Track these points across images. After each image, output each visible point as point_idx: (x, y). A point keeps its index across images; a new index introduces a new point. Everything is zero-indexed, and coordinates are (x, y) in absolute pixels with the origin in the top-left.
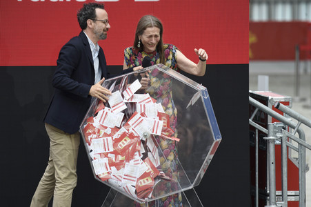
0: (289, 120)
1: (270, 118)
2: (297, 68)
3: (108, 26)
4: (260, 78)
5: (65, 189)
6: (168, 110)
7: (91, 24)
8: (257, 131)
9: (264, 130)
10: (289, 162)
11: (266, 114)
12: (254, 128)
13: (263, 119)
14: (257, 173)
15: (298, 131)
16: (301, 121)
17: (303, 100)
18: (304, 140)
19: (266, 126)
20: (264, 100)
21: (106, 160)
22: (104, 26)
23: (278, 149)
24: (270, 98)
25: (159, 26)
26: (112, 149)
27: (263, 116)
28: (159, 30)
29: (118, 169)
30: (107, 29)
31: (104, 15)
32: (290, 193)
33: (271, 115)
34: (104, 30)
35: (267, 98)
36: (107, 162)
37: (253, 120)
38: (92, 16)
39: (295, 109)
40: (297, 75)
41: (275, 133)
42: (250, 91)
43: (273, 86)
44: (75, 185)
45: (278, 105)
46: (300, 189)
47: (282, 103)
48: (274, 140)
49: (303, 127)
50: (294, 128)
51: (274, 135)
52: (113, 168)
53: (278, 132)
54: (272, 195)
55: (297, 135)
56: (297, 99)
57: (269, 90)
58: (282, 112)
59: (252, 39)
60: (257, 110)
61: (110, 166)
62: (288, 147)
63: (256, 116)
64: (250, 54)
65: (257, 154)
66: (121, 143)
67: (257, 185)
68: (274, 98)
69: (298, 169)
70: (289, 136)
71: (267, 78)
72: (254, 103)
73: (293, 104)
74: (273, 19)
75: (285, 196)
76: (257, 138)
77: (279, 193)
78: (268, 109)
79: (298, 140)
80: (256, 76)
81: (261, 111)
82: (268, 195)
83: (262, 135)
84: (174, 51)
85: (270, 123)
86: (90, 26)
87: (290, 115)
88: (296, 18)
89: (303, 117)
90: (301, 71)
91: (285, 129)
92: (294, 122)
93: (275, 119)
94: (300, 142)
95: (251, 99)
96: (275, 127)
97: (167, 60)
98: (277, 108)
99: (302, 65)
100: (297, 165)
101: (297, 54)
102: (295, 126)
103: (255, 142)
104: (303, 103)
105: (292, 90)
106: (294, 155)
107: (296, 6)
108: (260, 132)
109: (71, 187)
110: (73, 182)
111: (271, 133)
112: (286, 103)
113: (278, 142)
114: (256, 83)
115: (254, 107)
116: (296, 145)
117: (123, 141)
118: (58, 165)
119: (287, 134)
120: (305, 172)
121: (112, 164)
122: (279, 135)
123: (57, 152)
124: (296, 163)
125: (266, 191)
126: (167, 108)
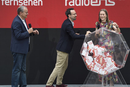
3: (76, 15)
7: (70, 16)
21: (101, 69)
26: (100, 65)
29: (106, 67)
36: (102, 69)
52: (105, 68)
61: (104, 69)
66: (100, 61)
97: (110, 26)
117: (100, 60)
121: (103, 68)
126: (109, 43)
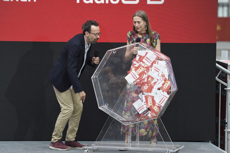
1: (228, 77)
4: (223, 52)
8: (220, 84)
9: (225, 84)
11: (226, 74)
12: (218, 83)
13: (224, 77)
14: (220, 110)
19: (226, 82)
20: (225, 66)
24: (229, 64)
27: (224, 75)
30: (97, 39)
34: (95, 39)
35: (227, 64)
37: (218, 78)
42: (217, 60)
54: (229, 124)
57: (229, 59)
59: (219, 28)
63: (220, 75)
64: (217, 37)
65: (220, 99)
67: (220, 117)
71: (227, 52)
76: (220, 89)
78: (228, 71)
80: (220, 50)
81: (223, 72)
82: (226, 123)
85: (229, 80)
95: (217, 64)
103: (219, 91)
108: (222, 85)
114: (220, 55)
115: (219, 70)
125: (225, 121)
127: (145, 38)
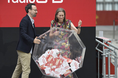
0: (111, 48)
1: (104, 47)
2: (114, 28)
3: (37, 12)
4: (100, 32)
5: (26, 74)
6: (67, 44)
7: (30, 11)
8: (99, 52)
9: (101, 52)
10: (111, 64)
11: (102, 45)
12: (97, 51)
13: (101, 47)
14: (99, 68)
15: (114, 52)
16: (116, 48)
17: (116, 40)
18: (117, 55)
19: (102, 50)
20: (102, 40)
22: (35, 12)
23: (107, 59)
24: (104, 40)
25: (64, 11)
27: (101, 46)
28: (64, 13)
30: (36, 13)
31: (35, 8)
32: (111, 75)
33: (104, 46)
34: (35, 13)
35: (103, 40)
36: (50, 69)
37: (97, 48)
38: (30, 8)
39: (113, 44)
40: (114, 31)
41: (106, 53)
42: (96, 37)
43: (105, 35)
44: (30, 73)
45: (107, 42)
46: (115, 74)
47: (108, 41)
48: (105, 56)
49: (116, 51)
50: (113, 51)
51: (105, 53)
53: (107, 52)
54: (105, 76)
55: (114, 54)
56: (114, 40)
57: (104, 36)
58: (108, 45)
59: (97, 17)
60: (99, 44)
62: (110, 58)
63: (98, 46)
64: (96, 23)
65: (99, 61)
67: (99, 72)
68: (105, 39)
69: (114, 66)
70: (111, 54)
71: (102, 32)
72: (97, 41)
73: (113, 42)
74: (105, 9)
75: (109, 76)
76: (99, 55)
77: (107, 75)
78: (103, 44)
79: (114, 55)
80: (98, 31)
81: (100, 44)
82: (103, 76)
83: (101, 53)
84: (70, 23)
85: (104, 49)
86: (30, 12)
87: (111, 46)
88: (114, 10)
89: (116, 47)
90: (116, 29)
91: (109, 51)
92: (113, 49)
93: (106, 47)
94: (115, 56)
95: (96, 40)
96: (105, 51)
97: (67, 25)
98: (106, 43)
99: (116, 27)
100: (114, 65)
101: (114, 23)
102: (113, 50)
103: (98, 56)
104: (116, 42)
105: (112, 36)
106: (113, 61)
107: (114, 5)
108: (100, 52)
109: (28, 73)
110: (29, 71)
111: (104, 53)
112: (110, 42)
113: (107, 56)
114: (98, 34)
115: (98, 43)
116: (113, 57)
117: (50, 58)
118: (23, 65)
119: (110, 53)
120: (117, 68)
122: (107, 54)
123: (23, 60)
124: (113, 64)
125: (102, 75)
126: (66, 43)
127: (62, 25)
